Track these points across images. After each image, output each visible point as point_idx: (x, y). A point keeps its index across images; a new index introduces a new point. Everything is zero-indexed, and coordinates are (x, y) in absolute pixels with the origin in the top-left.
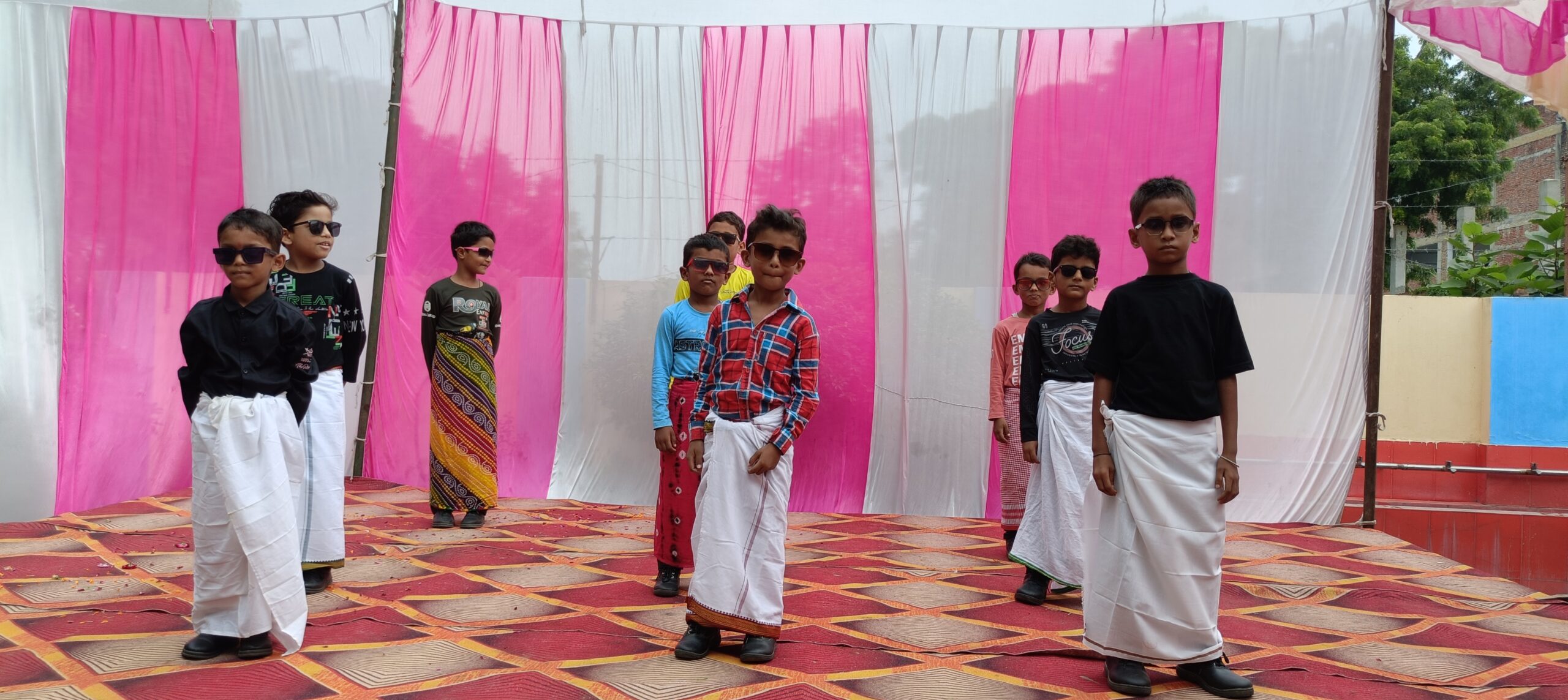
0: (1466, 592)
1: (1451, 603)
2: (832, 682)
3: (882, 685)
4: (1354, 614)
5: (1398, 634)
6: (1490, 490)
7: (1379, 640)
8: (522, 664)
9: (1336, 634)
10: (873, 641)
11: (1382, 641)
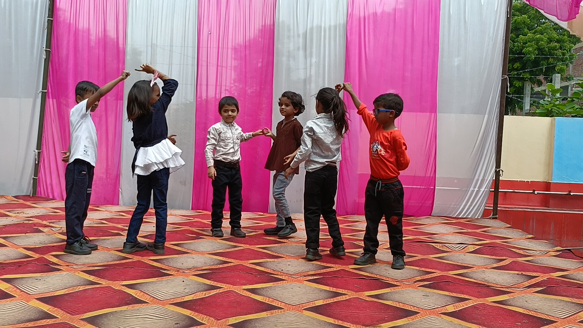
0: (528, 247)
1: (521, 252)
2: (244, 289)
3: (267, 290)
4: (479, 257)
5: (495, 265)
6: (551, 202)
7: (486, 268)
8: (104, 283)
9: (469, 266)
10: (267, 271)
11: (488, 269)
